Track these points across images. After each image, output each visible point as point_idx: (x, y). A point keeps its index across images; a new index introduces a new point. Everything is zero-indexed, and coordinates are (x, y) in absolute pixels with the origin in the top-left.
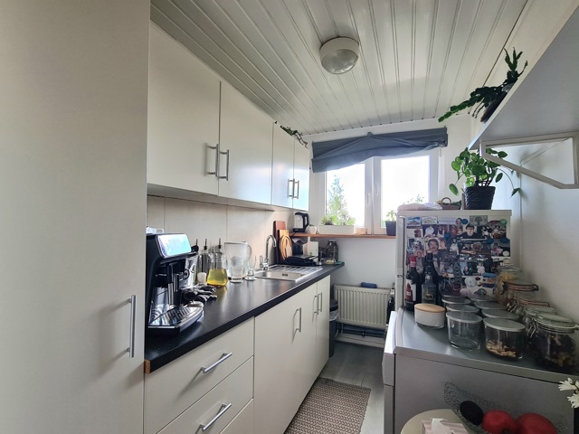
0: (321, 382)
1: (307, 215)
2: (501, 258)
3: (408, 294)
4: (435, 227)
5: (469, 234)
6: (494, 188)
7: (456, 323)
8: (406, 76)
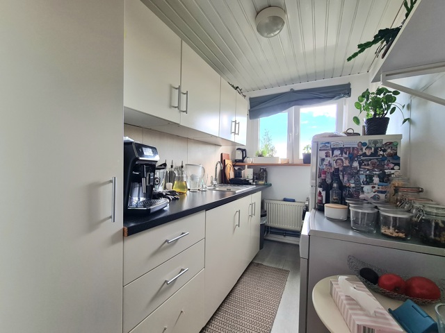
0: (252, 266)
1: (245, 150)
2: (393, 171)
3: (320, 198)
4: (342, 150)
5: (367, 153)
6: (388, 119)
7: (356, 213)
8: (320, 44)
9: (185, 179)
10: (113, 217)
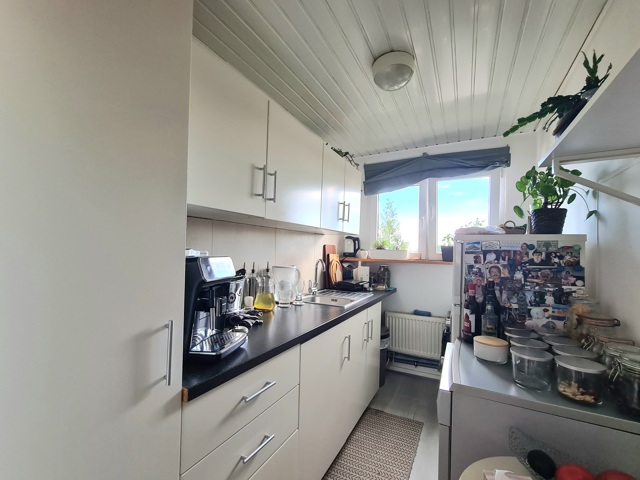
0: (369, 414)
1: (357, 239)
2: (574, 288)
3: (467, 324)
5: (536, 260)
6: (565, 211)
8: (465, 91)
9: (271, 291)
10: (168, 378)
